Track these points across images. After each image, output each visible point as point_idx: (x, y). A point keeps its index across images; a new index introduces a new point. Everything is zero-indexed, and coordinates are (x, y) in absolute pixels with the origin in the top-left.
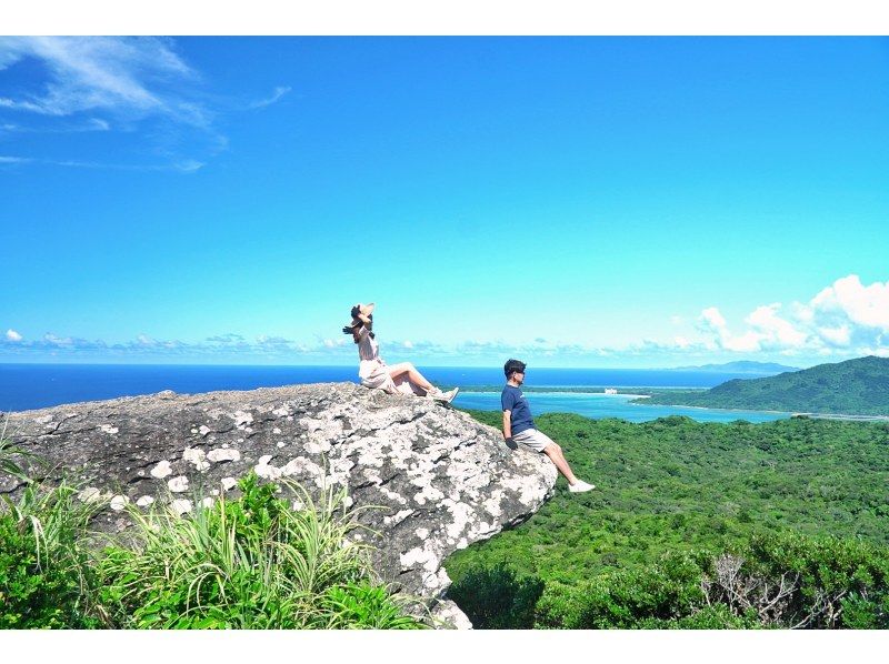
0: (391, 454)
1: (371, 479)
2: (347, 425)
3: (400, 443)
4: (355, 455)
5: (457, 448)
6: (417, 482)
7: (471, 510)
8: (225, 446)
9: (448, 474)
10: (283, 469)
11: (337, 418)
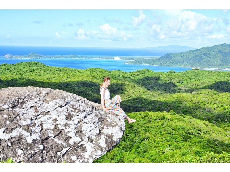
0: (57, 123)
1: (50, 135)
2: (36, 111)
3: (60, 117)
4: (41, 125)
5: (85, 117)
6: (70, 135)
7: (93, 145)
9: (82, 130)
10: (11, 134)
11: (31, 107)
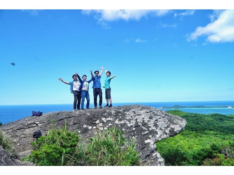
0: (144, 119)
1: (140, 125)
2: (135, 113)
3: (146, 117)
4: (136, 120)
5: (160, 119)
6: (150, 126)
7: (162, 132)
8: (110, 117)
9: (157, 124)
10: (121, 122)
11: (133, 112)
